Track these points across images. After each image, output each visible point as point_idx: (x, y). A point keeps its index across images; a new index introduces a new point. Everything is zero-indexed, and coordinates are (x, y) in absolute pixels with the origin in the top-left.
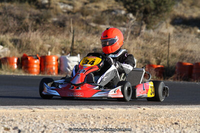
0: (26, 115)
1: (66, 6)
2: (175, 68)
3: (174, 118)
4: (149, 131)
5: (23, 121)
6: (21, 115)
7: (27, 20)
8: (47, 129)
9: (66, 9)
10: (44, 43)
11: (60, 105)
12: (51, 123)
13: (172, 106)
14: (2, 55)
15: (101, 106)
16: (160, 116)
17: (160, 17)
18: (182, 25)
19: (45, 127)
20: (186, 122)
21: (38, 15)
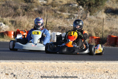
0: (18, 66)
1: (43, 1)
2: (107, 39)
3: (106, 69)
4: (91, 76)
5: (16, 69)
6: (15, 66)
7: (19, 9)
8: (30, 75)
9: (43, 3)
10: (29, 23)
11: (38, 60)
12: (33, 71)
13: (105, 62)
14: (4, 30)
15: (63, 61)
16: (98, 68)
17: (98, 8)
18: (111, 13)
19: (29, 73)
20: (113, 71)
21: (26, 6)
